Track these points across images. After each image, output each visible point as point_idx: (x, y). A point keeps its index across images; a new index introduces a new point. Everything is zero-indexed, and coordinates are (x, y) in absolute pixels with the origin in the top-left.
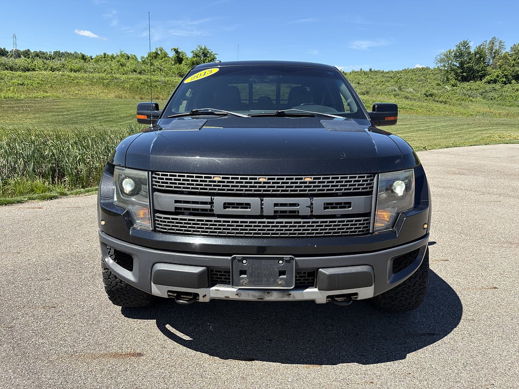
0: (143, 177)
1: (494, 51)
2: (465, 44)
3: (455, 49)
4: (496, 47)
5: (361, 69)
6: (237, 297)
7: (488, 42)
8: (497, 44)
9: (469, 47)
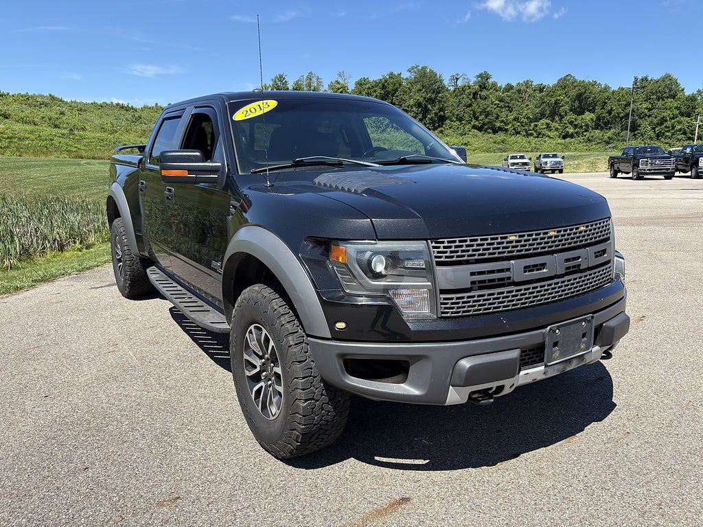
0: (421, 248)
1: (312, 88)
2: (281, 78)
3: (271, 83)
4: (315, 84)
5: (157, 104)
6: (544, 377)
7: (305, 77)
8: (314, 80)
9: (286, 82)
